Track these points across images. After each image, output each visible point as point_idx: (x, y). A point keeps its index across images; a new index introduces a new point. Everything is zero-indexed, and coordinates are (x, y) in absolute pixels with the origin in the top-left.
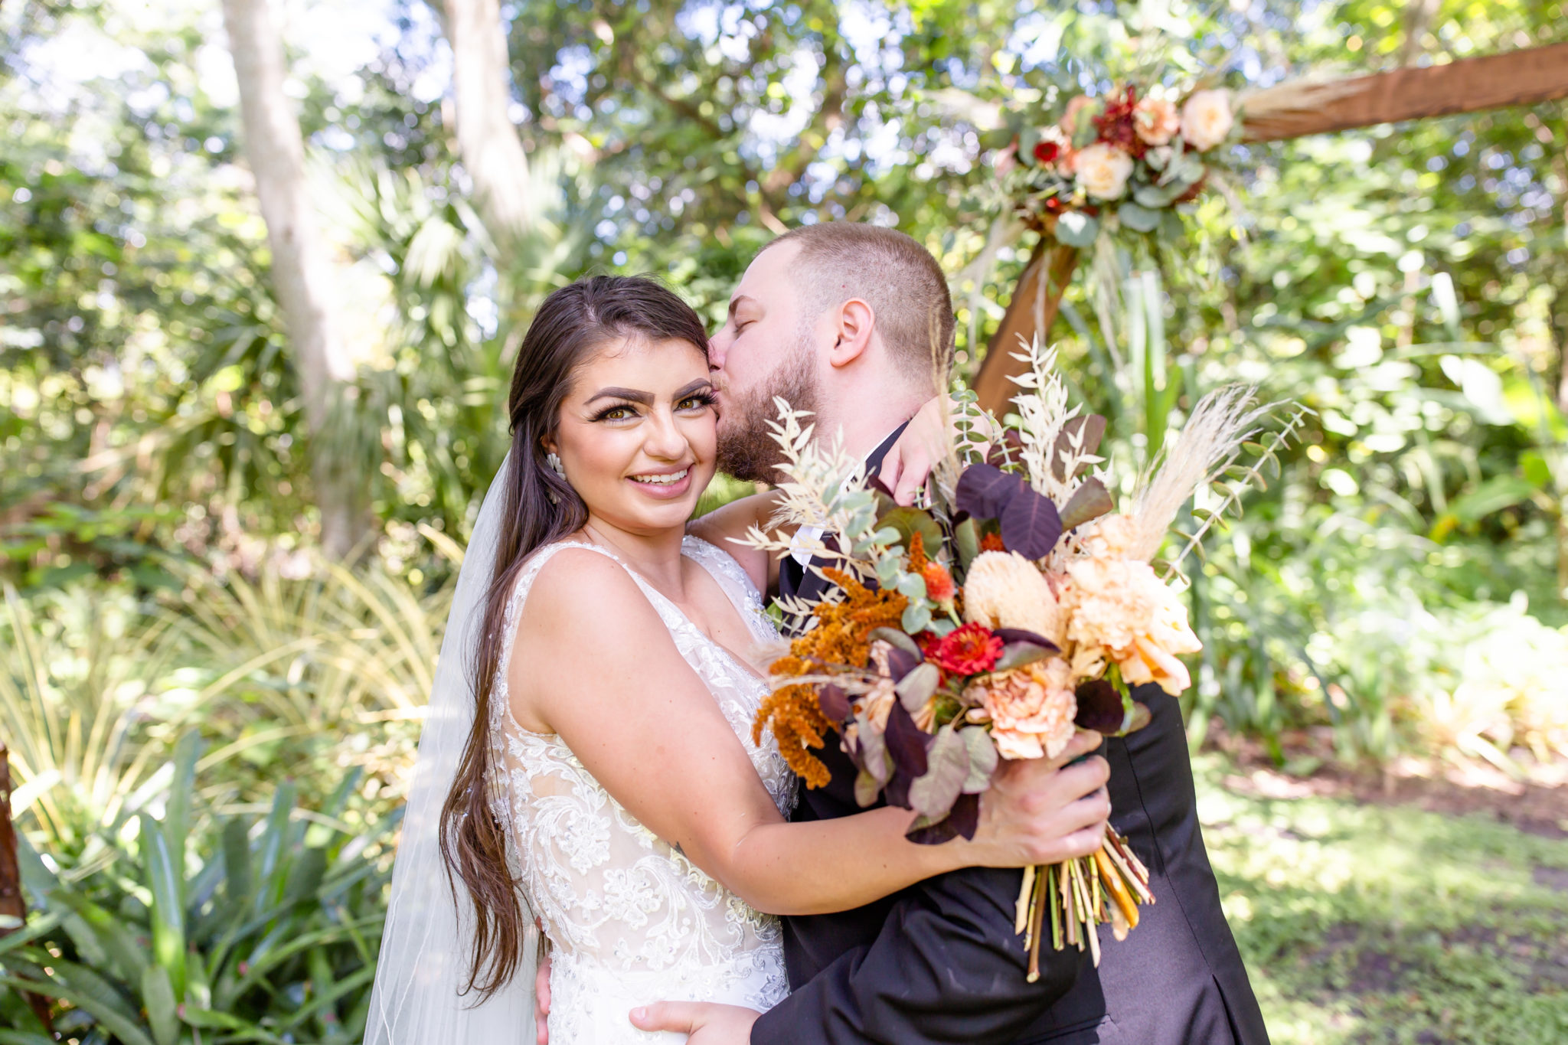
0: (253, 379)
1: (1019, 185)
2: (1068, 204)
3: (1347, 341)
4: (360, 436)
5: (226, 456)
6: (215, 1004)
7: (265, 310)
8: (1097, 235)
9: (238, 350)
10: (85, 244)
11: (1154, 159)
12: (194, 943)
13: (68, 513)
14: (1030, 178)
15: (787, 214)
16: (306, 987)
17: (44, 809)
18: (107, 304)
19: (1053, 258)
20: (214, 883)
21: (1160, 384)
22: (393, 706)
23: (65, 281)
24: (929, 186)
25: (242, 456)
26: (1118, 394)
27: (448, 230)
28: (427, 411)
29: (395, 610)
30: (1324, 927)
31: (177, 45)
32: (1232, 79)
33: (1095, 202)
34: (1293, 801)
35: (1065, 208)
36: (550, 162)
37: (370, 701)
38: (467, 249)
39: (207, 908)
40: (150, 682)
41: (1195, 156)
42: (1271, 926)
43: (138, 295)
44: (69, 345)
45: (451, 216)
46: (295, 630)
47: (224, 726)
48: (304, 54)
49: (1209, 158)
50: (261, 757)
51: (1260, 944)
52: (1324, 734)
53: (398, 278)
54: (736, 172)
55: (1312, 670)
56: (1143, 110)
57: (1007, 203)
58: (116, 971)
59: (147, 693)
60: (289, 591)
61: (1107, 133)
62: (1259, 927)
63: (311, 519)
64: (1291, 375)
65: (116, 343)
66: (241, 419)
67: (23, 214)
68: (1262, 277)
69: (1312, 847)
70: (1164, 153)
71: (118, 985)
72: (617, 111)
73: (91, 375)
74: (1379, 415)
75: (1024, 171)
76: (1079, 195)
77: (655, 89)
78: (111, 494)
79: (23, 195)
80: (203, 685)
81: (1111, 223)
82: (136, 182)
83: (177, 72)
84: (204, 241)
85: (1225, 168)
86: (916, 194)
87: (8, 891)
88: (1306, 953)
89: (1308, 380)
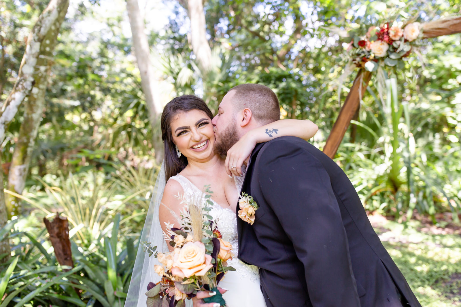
0: (136, 113)
1: (354, 53)
2: (368, 58)
3: (455, 96)
5: (129, 134)
6: (124, 291)
7: (139, 94)
8: (378, 68)
9: (132, 105)
10: (91, 77)
11: (395, 45)
12: (119, 274)
13: (87, 151)
14: (357, 51)
15: (285, 63)
17: (79, 234)
18: (98, 95)
19: (364, 75)
20: (125, 256)
21: (396, 110)
23: (87, 87)
24: (326, 54)
25: (134, 134)
26: (384, 113)
27: (189, 70)
30: (450, 274)
31: (115, 22)
32: (419, 19)
33: (377, 58)
35: (368, 60)
36: (217, 50)
38: (195, 76)
39: (123, 262)
40: (109, 198)
41: (408, 43)
42: (434, 274)
43: (106, 91)
44: (87, 104)
45: (190, 67)
46: (148, 184)
47: (129, 211)
48: (149, 23)
49: (412, 43)
50: (138, 220)
51: (430, 279)
52: (449, 214)
53: (175, 84)
54: (270, 51)
55: (445, 195)
56: (392, 30)
57: (350, 59)
58: (98, 281)
59: (108, 201)
60: (146, 172)
61: (381, 37)
62: (430, 274)
63: (153, 152)
64: (437, 107)
65: (100, 104)
66: (133, 124)
67: (75, 69)
69: (447, 249)
70: (398, 43)
71: (98, 285)
72: (236, 35)
73: (94, 113)
75: (355, 49)
76: (372, 56)
77: (247, 28)
78: (99, 145)
79: (74, 64)
80: (123, 200)
81: (382, 64)
82: (105, 60)
83: (115, 29)
84: (123, 75)
85: (417, 46)
86: (322, 56)
87: (69, 258)
88: (445, 282)
89: (442, 108)
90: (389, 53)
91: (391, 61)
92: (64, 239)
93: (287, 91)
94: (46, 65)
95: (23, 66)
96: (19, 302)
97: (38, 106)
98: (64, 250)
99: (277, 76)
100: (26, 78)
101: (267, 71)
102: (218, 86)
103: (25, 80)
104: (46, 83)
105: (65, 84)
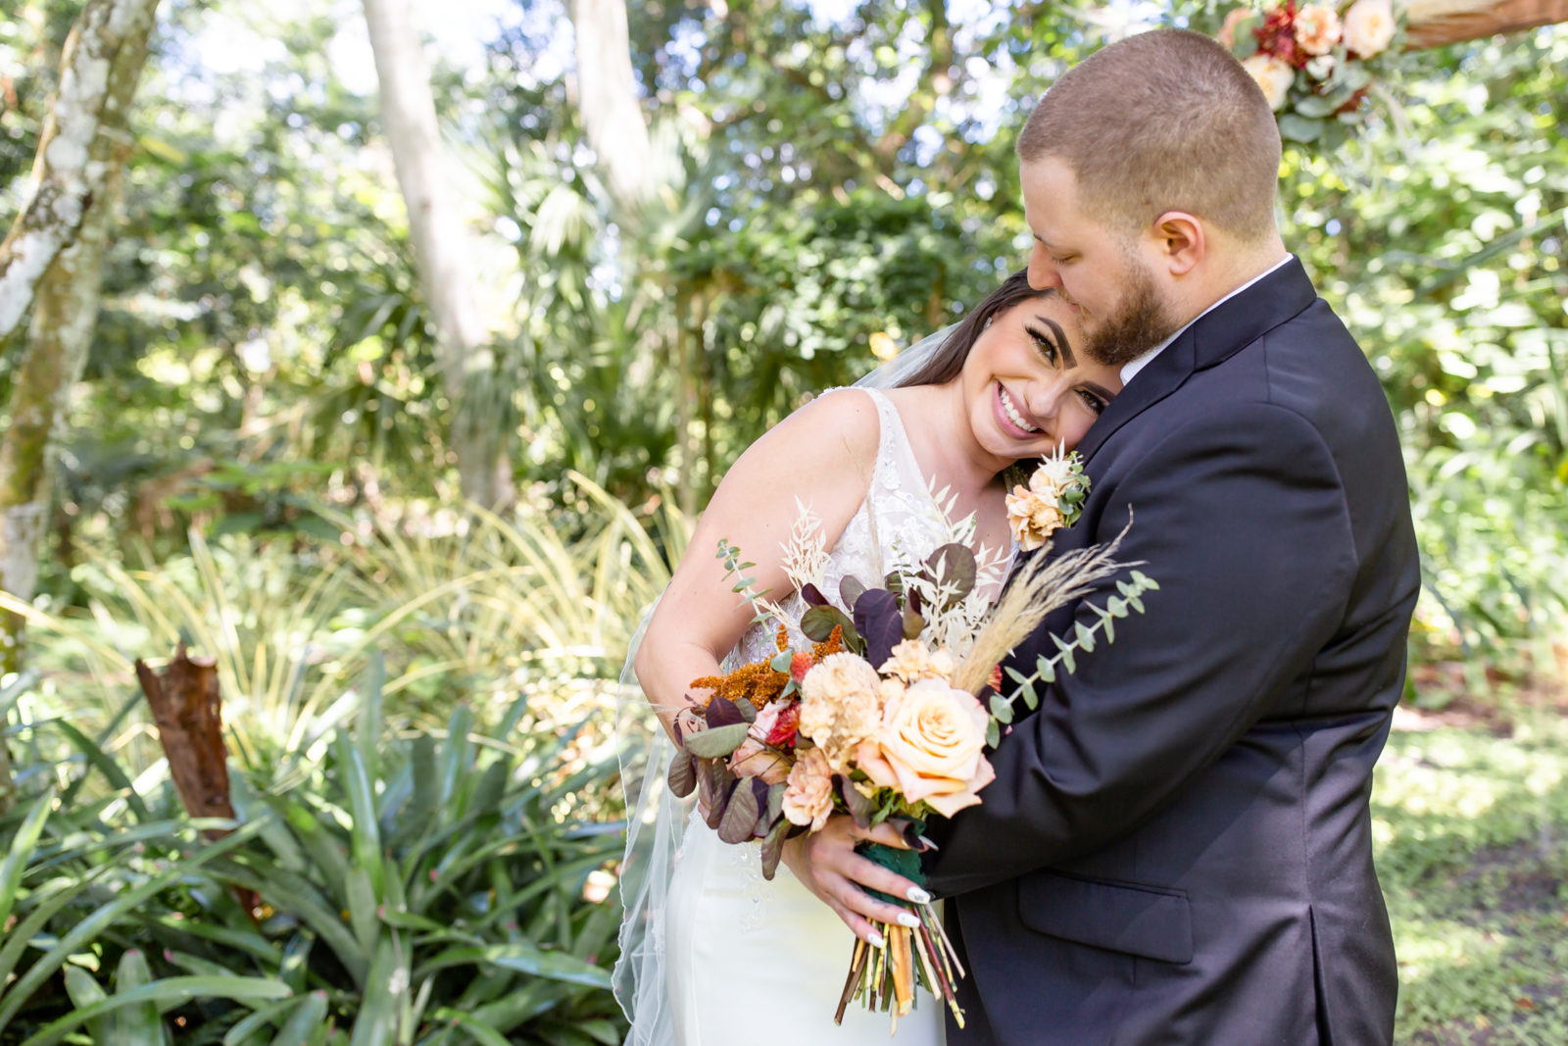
0: (394, 346)
3: (1466, 282)
4: (497, 397)
5: (370, 419)
6: (410, 909)
7: (403, 281)
9: (380, 318)
10: (233, 222)
11: (1317, 69)
12: (389, 851)
15: (897, 176)
16: (490, 895)
18: (258, 285)
22: (544, 645)
23: (220, 260)
25: (385, 423)
27: (573, 197)
28: (557, 373)
29: (543, 556)
30: (1471, 849)
31: (312, 36)
34: (1424, 734)
36: (669, 131)
37: (524, 643)
38: (592, 216)
41: (1359, 64)
42: (1417, 849)
43: (285, 270)
44: (225, 319)
45: (578, 185)
49: (1374, 66)
50: (427, 693)
51: (1405, 866)
52: (1458, 669)
53: (523, 247)
54: (848, 136)
56: (1303, 20)
58: (317, 877)
60: (439, 544)
61: (1268, 44)
62: (1405, 851)
63: (451, 483)
65: (266, 316)
66: (383, 385)
68: (1377, 224)
69: (1449, 777)
70: (1326, 63)
71: (320, 890)
72: (730, 82)
73: (243, 349)
74: (1497, 357)
77: (768, 57)
78: (266, 458)
80: (367, 626)
83: (312, 61)
84: (343, 219)
87: (219, 800)
88: (1453, 875)
89: (1426, 324)
90: (1295, 98)
91: (1302, 124)
92: (204, 735)
93: (910, 268)
94: (105, 159)
95: (49, 142)
96: (53, 948)
97: (79, 302)
98: (204, 773)
99: (877, 214)
100: (61, 183)
101: (842, 197)
102: (673, 253)
103: (59, 191)
104: (104, 221)
105: (145, 245)
